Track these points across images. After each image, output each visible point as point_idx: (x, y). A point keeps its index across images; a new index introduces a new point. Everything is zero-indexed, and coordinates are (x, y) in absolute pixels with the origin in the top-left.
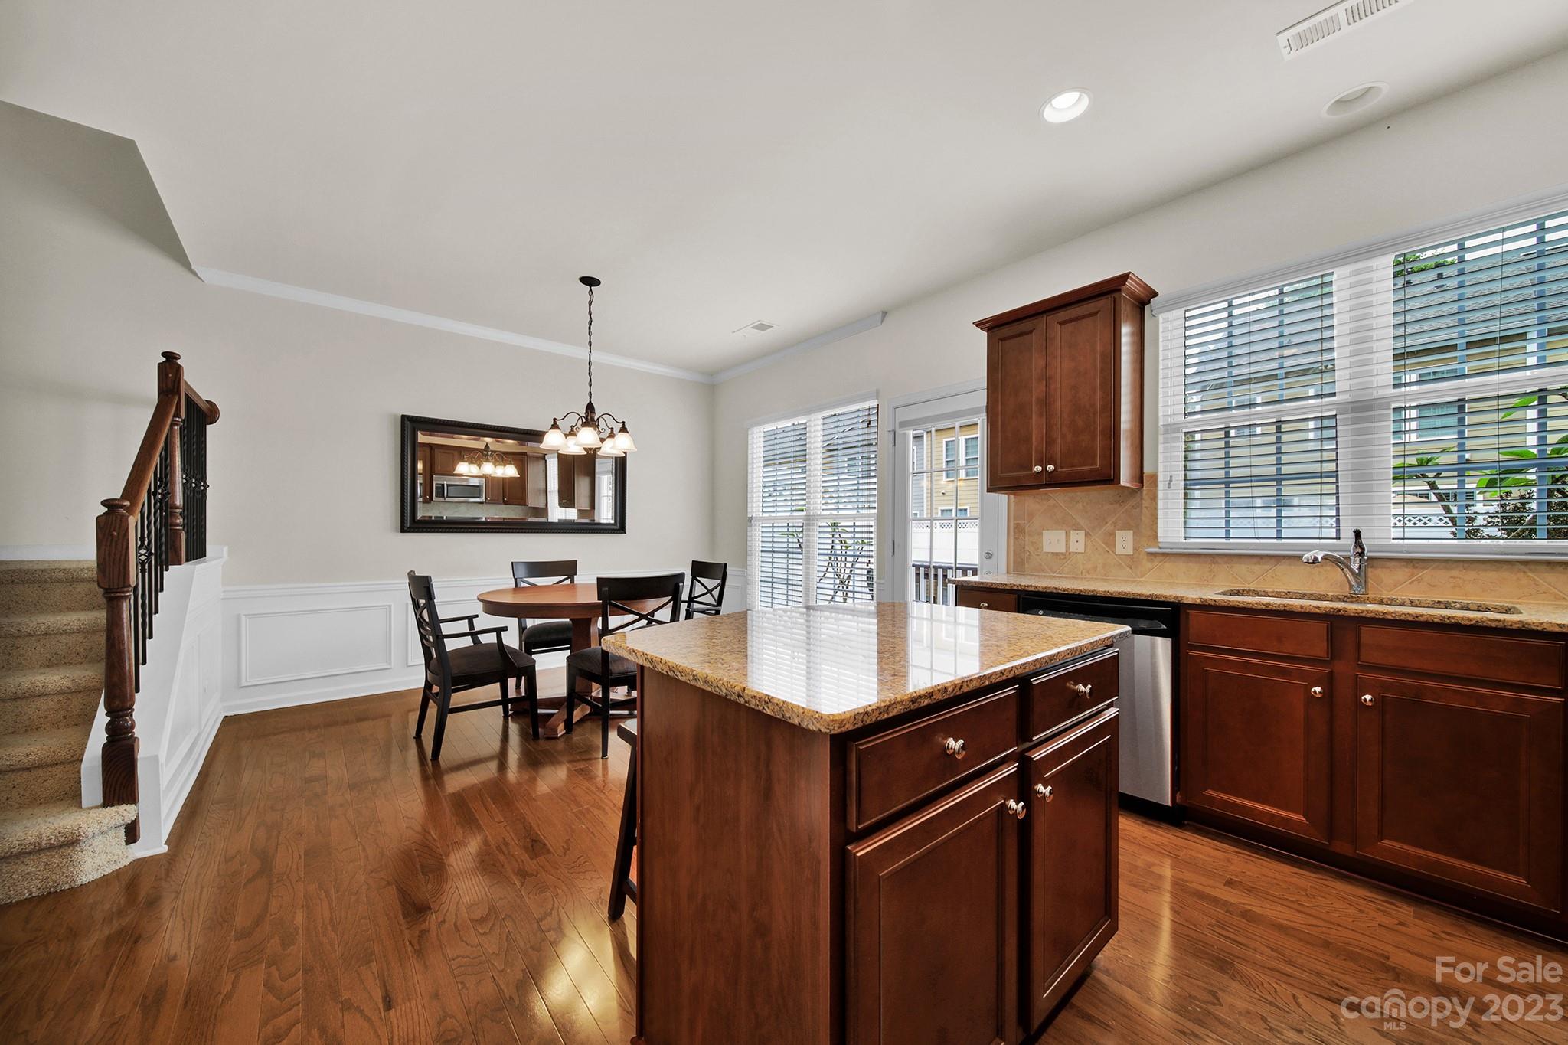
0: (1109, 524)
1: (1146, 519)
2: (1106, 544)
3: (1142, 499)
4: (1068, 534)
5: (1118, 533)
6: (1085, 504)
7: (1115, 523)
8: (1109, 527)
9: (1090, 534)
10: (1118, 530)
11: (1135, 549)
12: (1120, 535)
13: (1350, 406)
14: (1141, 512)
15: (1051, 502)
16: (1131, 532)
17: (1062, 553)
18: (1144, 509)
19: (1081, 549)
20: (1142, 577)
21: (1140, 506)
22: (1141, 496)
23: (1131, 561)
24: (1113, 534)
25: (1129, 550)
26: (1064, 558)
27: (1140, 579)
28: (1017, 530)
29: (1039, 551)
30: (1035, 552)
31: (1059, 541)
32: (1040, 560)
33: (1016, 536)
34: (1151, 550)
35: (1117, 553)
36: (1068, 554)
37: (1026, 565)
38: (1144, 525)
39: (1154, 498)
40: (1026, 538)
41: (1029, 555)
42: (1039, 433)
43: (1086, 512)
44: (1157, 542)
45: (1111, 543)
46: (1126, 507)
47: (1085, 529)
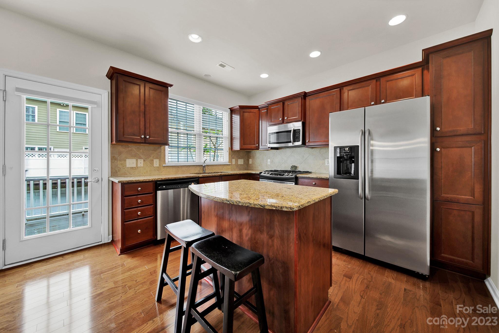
0: (151, 157)
1: (162, 156)
2: (151, 164)
3: (161, 150)
4: (137, 160)
5: (154, 160)
6: (143, 150)
7: (153, 157)
8: (151, 158)
9: (145, 160)
11: (160, 165)
12: (155, 160)
13: (198, 134)
14: (161, 153)
15: (130, 149)
16: (158, 160)
17: (135, 167)
19: (142, 166)
20: (161, 173)
21: (161, 152)
22: (161, 149)
23: (158, 169)
24: (153, 160)
25: (158, 165)
26: (136, 169)
27: (161, 174)
28: (113, 159)
29: (124, 167)
30: (123, 168)
31: (133, 163)
32: (125, 170)
33: (113, 161)
34: (164, 165)
35: (154, 166)
36: (137, 167)
37: (118, 173)
38: (162, 158)
39: (165, 150)
40: (117, 162)
41: (120, 169)
42: (142, 123)
43: (144, 153)
44: (165, 163)
45: (152, 164)
46: (157, 152)
47: (143, 159)
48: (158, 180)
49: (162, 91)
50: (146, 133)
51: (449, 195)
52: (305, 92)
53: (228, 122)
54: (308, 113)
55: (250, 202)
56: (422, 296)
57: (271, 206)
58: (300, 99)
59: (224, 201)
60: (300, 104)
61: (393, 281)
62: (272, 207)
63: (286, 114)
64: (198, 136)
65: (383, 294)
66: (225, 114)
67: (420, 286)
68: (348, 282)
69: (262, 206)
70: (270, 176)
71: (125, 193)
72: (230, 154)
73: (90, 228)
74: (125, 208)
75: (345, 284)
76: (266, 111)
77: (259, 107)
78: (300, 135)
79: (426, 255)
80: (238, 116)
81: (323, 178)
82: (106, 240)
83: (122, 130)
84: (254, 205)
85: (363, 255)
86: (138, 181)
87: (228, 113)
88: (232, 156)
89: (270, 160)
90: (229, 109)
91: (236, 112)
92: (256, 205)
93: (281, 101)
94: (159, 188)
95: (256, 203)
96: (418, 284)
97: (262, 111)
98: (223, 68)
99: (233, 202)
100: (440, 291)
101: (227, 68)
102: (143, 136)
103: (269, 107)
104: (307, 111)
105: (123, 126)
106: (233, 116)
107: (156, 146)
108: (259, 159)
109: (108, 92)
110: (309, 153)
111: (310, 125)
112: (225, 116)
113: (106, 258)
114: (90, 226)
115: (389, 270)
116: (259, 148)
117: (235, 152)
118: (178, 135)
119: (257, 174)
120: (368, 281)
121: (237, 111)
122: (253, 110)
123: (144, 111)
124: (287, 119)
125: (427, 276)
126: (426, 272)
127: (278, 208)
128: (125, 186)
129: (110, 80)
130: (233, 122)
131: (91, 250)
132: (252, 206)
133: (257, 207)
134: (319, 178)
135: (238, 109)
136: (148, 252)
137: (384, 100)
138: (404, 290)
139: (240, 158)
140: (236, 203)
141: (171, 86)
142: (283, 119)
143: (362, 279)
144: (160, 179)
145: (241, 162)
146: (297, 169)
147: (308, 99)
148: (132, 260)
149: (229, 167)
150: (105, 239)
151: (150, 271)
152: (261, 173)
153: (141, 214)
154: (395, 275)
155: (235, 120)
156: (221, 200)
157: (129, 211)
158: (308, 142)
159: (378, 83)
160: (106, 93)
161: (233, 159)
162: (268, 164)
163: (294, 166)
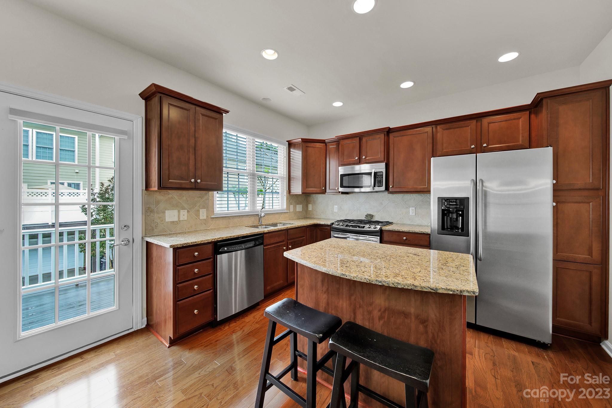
0: (196, 206)
1: (209, 205)
2: (196, 215)
3: (208, 197)
4: (179, 212)
6: (187, 197)
7: (199, 206)
8: (197, 208)
9: (189, 212)
10: (201, 209)
11: (207, 217)
12: (201, 211)
13: (252, 174)
14: (209, 201)
15: (170, 196)
16: (205, 209)
17: (176, 222)
18: (210, 200)
19: (185, 219)
22: (209, 195)
23: (206, 222)
24: (199, 211)
25: (205, 217)
26: (177, 224)
27: (209, 228)
28: (148, 211)
29: (163, 221)
30: (161, 223)
31: (174, 216)
32: (164, 226)
33: (148, 215)
34: (213, 216)
35: (200, 219)
36: (179, 221)
37: (155, 230)
38: (209, 207)
39: (213, 197)
40: (154, 215)
41: (157, 225)
42: (192, 162)
43: (188, 201)
44: (214, 213)
45: (198, 215)
46: (204, 199)
47: (187, 209)
48: (219, 240)
49: (216, 119)
50: (197, 175)
51: (565, 254)
52: (389, 127)
53: (286, 158)
54: (392, 152)
55: (415, 284)
56: (553, 369)
57: (446, 289)
58: (382, 136)
59: (372, 282)
60: (383, 142)
61: (516, 354)
62: (447, 291)
63: (363, 152)
64: (251, 177)
65: (514, 370)
66: (282, 148)
67: (545, 358)
68: (472, 359)
69: (433, 290)
70: (346, 228)
71: (178, 261)
72: (288, 198)
73: (117, 310)
74: (178, 281)
75: (470, 362)
76: (335, 146)
77: (326, 141)
78: (383, 179)
79: (548, 322)
80: (300, 151)
81: (416, 232)
82: (139, 325)
83: (167, 172)
84: (422, 288)
85: (474, 323)
86: (195, 243)
87: (285, 147)
88: (289, 201)
89: (337, 206)
90: (287, 141)
91: (296, 146)
92: (425, 288)
93: (357, 137)
94: (220, 250)
95: (424, 286)
96: (541, 354)
97: (330, 147)
98: (290, 92)
99: (387, 283)
100: (566, 361)
101: (296, 93)
102: (193, 180)
103: (340, 141)
104: (390, 151)
105: (169, 167)
106: (291, 150)
107: (203, 192)
108: (322, 204)
109: (141, 118)
110: (389, 200)
111: (395, 167)
112: (282, 150)
113: (150, 354)
114: (118, 309)
115: (505, 340)
116: (326, 192)
117: (293, 196)
118: (228, 175)
119: (327, 225)
120: (491, 356)
121: (299, 145)
122: (318, 145)
123: (193, 145)
124: (365, 158)
125: (549, 345)
126: (547, 339)
127: (456, 292)
128: (178, 251)
129: (144, 101)
130: (291, 157)
131: (121, 343)
132: (419, 289)
133: (425, 290)
134: (411, 232)
135: (300, 142)
136: (208, 339)
137: (486, 144)
138: (532, 364)
139: (298, 204)
140: (392, 285)
141: (227, 112)
142: (360, 158)
143: (484, 353)
144: (221, 239)
145: (299, 208)
146: (374, 218)
147: (391, 135)
148: (190, 354)
149: (287, 215)
150: (137, 324)
151: (226, 369)
152: (333, 224)
153: (199, 288)
154: (514, 345)
155: (293, 156)
156: (368, 281)
157: (185, 286)
158: (392, 187)
159: (479, 124)
160: (139, 119)
161: (291, 206)
162: (335, 211)
163: (370, 215)
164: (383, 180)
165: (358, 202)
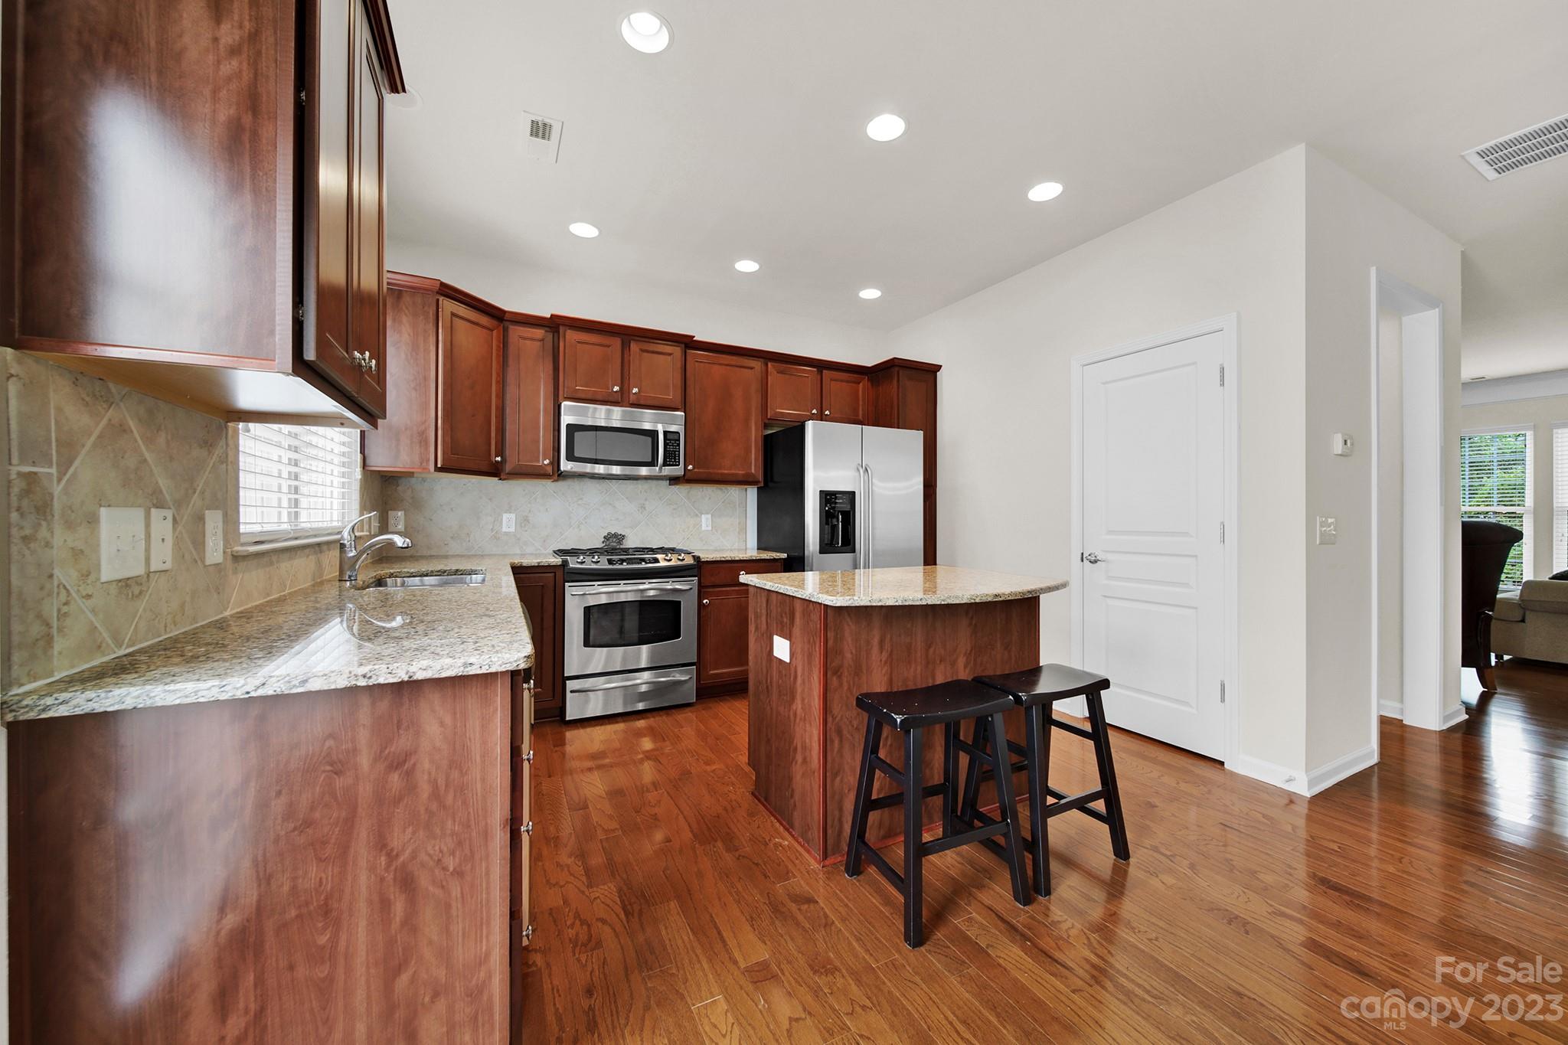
0: (195, 492)
1: (229, 487)
2: (193, 542)
3: (227, 445)
4: (147, 519)
5: (207, 516)
9: (177, 522)
10: (208, 508)
11: (224, 551)
12: (209, 520)
14: (227, 471)
15: (114, 414)
16: (221, 513)
18: (230, 467)
19: (169, 561)
20: (226, 609)
21: (227, 456)
22: (227, 437)
23: (220, 577)
32: (93, 612)
36: (146, 576)
37: (58, 644)
38: (229, 499)
39: (237, 448)
41: (66, 602)
54: (692, 393)
58: (678, 351)
60: (679, 365)
77: (507, 314)
78: (679, 449)
89: (512, 515)
93: (616, 334)
104: (688, 389)
116: (503, 471)
122: (484, 320)
124: (636, 394)
137: (829, 411)
142: (622, 392)
146: (624, 542)
158: (690, 470)
159: (819, 376)
162: (504, 529)
163: (615, 535)
164: (679, 451)
165: (580, 502)
